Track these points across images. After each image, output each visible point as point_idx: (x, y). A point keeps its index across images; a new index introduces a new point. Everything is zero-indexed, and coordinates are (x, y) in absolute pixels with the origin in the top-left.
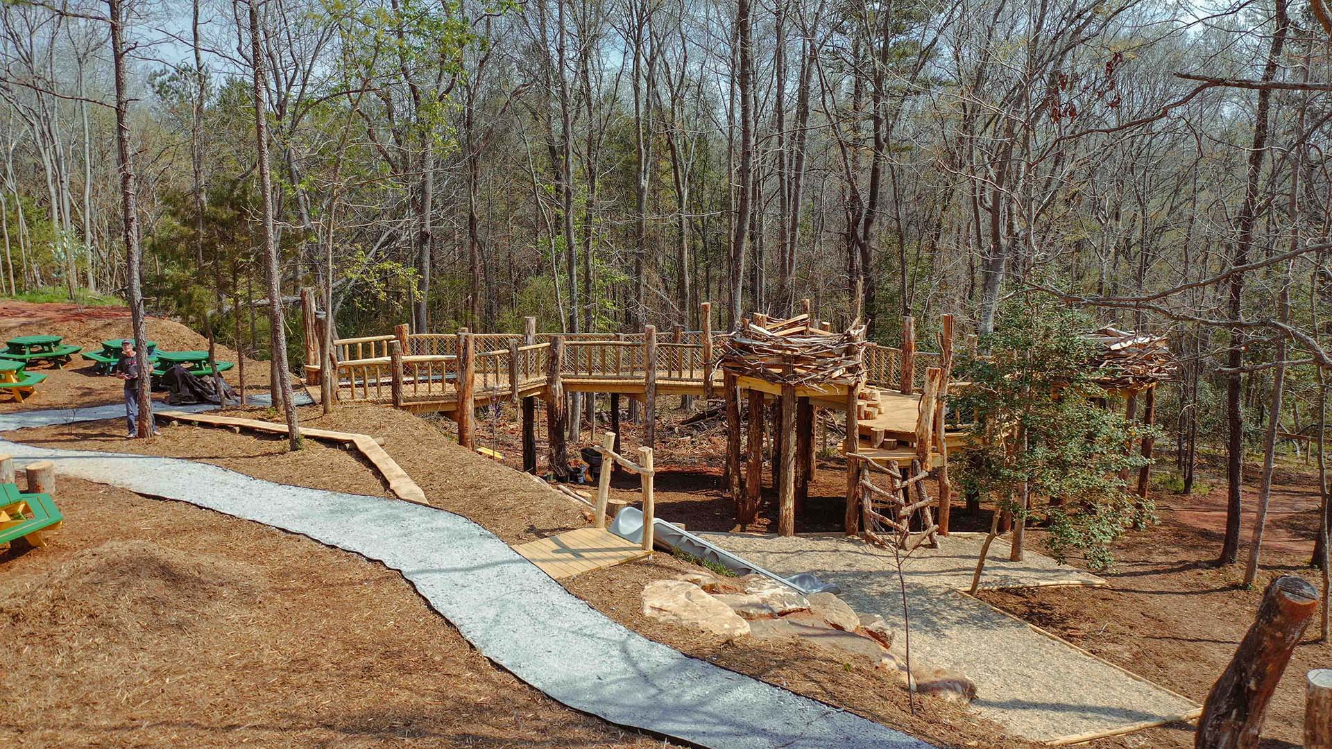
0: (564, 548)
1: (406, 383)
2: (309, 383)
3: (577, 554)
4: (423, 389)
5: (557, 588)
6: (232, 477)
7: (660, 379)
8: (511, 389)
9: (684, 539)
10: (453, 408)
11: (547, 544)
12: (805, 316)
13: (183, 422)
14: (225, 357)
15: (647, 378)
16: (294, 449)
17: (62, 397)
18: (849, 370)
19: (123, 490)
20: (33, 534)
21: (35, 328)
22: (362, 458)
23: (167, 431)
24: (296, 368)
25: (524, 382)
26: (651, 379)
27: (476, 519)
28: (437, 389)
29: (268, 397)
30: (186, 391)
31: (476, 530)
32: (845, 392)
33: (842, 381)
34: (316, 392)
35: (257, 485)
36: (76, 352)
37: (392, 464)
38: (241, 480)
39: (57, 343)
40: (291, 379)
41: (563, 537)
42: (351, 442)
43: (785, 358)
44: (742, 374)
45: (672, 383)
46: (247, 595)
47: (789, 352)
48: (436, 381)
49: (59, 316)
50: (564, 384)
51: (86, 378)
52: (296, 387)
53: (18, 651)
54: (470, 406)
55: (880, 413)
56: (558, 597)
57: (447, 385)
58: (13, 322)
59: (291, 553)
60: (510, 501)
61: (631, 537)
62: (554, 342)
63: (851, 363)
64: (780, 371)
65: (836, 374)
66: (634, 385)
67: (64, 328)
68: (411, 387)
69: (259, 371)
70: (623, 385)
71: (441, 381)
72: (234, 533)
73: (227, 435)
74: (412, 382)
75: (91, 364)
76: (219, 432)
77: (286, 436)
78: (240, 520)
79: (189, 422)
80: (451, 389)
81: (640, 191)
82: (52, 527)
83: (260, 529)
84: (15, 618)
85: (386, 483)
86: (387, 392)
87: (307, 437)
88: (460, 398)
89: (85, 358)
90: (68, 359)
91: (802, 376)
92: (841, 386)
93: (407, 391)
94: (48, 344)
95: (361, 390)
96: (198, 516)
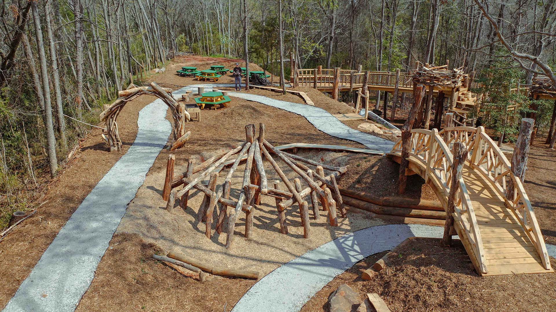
0: (345, 116)
1: (318, 82)
2: (291, 82)
3: (347, 117)
4: (323, 85)
5: (339, 122)
6: (268, 98)
7: (400, 87)
8: (350, 87)
9: (378, 118)
10: (331, 91)
11: (341, 115)
12: (446, 66)
13: (256, 88)
14: (268, 74)
15: (396, 86)
16: (284, 94)
17: (226, 82)
18: (453, 82)
19: (243, 99)
20: (225, 103)
21: (217, 63)
22: (301, 97)
23: (252, 90)
24: (287, 78)
25: (354, 86)
26: (397, 87)
27: (326, 109)
28: (327, 85)
29: (279, 85)
30: (257, 81)
31: (324, 111)
32: (451, 90)
33: (449, 86)
34: (292, 84)
35: (274, 100)
36: (228, 71)
37: (308, 98)
38: (270, 99)
39: (223, 68)
40: (285, 81)
41: (345, 114)
42: (299, 93)
43: (431, 77)
44: (418, 83)
45: (404, 88)
46: (269, 116)
47: (432, 75)
48: (327, 82)
49: (223, 61)
50: (368, 87)
51: (231, 78)
52: (286, 83)
53: (226, 119)
54: (337, 91)
55: (468, 100)
56: (339, 123)
57: (330, 84)
58: (211, 62)
59: (280, 112)
60: (336, 107)
61: (363, 115)
62: (366, 73)
63: (454, 80)
64: (429, 82)
65: (448, 83)
66: (391, 88)
67: (224, 64)
68: (319, 84)
69: (277, 79)
70: (388, 88)
71: (328, 82)
72: (268, 108)
73: (268, 91)
74: (320, 82)
75: (232, 74)
76: (265, 90)
77: (282, 92)
78: (269, 106)
79: (258, 88)
80: (331, 85)
81: (413, 23)
82: (229, 102)
83: (274, 108)
84: (225, 114)
85: (305, 102)
86: (312, 84)
87: (287, 92)
88: (334, 88)
89: (231, 72)
90: (226, 73)
91: (435, 83)
92: (450, 88)
93: (318, 85)
94: (221, 68)
95: (305, 83)
96: (260, 105)
